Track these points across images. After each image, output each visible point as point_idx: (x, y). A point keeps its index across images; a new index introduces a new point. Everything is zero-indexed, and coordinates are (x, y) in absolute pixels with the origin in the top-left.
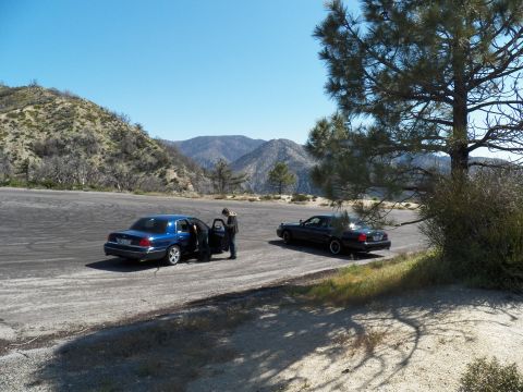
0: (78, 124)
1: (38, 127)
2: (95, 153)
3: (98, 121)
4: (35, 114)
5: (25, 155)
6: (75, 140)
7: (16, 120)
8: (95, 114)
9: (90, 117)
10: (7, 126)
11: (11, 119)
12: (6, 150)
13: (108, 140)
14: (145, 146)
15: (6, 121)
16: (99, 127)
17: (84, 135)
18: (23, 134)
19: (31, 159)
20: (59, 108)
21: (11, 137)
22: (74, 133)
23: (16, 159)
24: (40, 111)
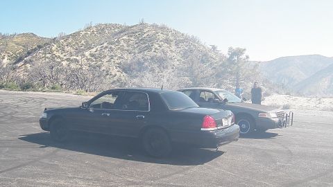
0: (157, 46)
1: (128, 50)
2: (167, 67)
3: (173, 43)
4: (127, 41)
5: (114, 71)
6: (152, 59)
7: (113, 47)
8: (172, 38)
9: (167, 41)
10: (106, 51)
11: (110, 46)
12: (103, 68)
13: (179, 58)
14: (209, 61)
15: (106, 47)
16: (173, 48)
17: (159, 54)
18: (116, 56)
19: (118, 74)
20: (145, 35)
21: (108, 58)
22: (152, 53)
23: (107, 74)
24: (132, 39)
